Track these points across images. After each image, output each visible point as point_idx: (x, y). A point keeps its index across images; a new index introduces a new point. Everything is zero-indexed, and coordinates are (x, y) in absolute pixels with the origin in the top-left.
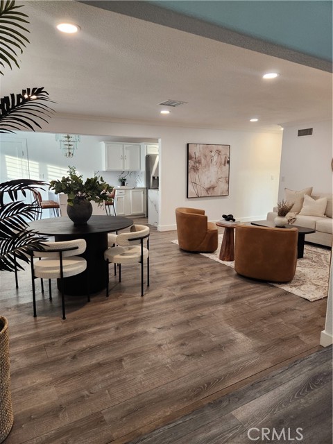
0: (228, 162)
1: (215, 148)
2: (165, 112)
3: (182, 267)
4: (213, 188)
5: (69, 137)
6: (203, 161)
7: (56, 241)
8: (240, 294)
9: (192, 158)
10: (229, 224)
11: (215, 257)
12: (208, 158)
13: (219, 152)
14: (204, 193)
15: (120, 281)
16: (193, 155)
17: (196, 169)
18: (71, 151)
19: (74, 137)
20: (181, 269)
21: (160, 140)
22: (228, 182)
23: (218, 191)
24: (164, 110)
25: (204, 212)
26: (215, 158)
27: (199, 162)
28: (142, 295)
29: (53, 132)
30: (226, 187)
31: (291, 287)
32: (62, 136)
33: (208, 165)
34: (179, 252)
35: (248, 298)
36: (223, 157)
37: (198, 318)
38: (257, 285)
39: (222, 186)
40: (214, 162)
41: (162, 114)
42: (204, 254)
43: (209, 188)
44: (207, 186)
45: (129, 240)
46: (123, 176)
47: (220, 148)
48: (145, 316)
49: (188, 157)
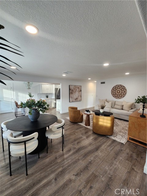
0: (81, 91)
1: (77, 87)
2: (64, 75)
3: (73, 130)
4: (77, 99)
5: (29, 83)
6: (74, 91)
7: (23, 137)
8: (99, 144)
9: (71, 90)
10: (88, 113)
11: (83, 124)
12: (75, 89)
13: (78, 88)
14: (74, 100)
15: (51, 142)
16: (71, 89)
17: (72, 93)
18: (29, 87)
19: (31, 83)
20: (74, 132)
21: (61, 84)
22: (81, 97)
23: (78, 100)
24: (64, 74)
25: (77, 108)
26: (77, 90)
27: (73, 91)
28: (63, 150)
29: (23, 81)
30: (81, 98)
31: (114, 137)
32: (26, 83)
33: (75, 92)
34: (70, 123)
35: (103, 146)
36: (80, 89)
37: (90, 163)
38: (103, 138)
39: (80, 98)
40: (77, 91)
41: (63, 76)
42: (79, 123)
43: (76, 99)
44: (75, 98)
45: (58, 128)
46: (47, 95)
47: (79, 87)
48: (67, 165)
49: (70, 89)
